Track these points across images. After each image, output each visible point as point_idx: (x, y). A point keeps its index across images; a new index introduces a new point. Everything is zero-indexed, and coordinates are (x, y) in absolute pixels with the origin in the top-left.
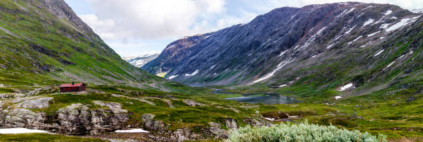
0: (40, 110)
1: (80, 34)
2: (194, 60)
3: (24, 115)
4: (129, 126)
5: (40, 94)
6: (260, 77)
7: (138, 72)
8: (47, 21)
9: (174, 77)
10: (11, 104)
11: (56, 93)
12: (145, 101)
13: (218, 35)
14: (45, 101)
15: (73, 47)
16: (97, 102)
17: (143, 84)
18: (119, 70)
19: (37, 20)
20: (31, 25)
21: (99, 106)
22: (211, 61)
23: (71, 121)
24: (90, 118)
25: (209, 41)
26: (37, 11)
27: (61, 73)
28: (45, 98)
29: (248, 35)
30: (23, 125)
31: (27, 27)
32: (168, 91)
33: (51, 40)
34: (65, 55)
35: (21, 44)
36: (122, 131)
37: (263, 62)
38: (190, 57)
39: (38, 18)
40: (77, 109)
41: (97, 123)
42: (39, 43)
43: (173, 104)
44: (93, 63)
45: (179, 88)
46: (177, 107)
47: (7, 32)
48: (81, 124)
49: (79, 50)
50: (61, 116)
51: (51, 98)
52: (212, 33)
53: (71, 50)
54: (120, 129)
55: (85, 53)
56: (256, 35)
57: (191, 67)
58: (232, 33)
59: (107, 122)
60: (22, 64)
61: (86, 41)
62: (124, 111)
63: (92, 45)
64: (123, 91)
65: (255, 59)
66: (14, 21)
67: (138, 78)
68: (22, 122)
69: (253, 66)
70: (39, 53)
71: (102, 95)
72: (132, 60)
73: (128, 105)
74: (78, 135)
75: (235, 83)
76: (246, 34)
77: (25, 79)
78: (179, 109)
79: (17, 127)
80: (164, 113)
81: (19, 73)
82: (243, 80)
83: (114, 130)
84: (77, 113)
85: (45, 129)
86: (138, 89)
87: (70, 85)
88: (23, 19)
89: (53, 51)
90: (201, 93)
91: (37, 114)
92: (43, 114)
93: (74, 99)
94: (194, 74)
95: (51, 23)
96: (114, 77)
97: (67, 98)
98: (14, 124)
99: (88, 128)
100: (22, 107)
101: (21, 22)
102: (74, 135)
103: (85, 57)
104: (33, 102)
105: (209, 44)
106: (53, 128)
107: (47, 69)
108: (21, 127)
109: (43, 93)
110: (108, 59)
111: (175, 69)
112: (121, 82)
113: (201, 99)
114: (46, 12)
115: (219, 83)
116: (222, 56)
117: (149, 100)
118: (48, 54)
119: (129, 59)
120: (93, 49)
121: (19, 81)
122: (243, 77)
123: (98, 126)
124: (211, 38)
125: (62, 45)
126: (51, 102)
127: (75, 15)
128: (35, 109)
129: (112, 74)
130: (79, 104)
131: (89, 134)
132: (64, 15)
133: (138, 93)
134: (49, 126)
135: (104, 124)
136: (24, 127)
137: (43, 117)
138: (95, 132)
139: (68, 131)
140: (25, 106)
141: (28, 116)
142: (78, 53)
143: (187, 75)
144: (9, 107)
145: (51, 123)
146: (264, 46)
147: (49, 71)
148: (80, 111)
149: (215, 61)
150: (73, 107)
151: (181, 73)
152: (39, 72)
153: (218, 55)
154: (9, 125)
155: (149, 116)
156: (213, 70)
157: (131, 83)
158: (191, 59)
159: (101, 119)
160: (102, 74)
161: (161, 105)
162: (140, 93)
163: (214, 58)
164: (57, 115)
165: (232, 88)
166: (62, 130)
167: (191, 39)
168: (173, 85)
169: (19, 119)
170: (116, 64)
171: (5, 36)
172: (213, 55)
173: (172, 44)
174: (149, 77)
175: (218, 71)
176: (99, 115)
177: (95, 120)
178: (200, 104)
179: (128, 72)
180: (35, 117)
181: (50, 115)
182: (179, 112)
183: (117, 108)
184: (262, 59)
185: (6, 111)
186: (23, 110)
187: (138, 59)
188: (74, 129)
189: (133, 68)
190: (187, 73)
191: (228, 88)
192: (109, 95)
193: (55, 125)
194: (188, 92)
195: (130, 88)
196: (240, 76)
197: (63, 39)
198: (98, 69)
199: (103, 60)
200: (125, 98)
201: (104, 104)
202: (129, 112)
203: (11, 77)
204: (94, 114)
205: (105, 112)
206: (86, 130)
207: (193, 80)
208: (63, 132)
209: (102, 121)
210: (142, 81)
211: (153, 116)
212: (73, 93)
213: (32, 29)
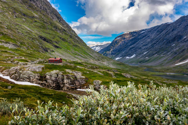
0: (37, 73)
1: (64, 30)
2: (133, 48)
3: (29, 75)
4: (85, 87)
5: (39, 63)
6: (180, 61)
7: (96, 54)
8: (48, 22)
9: (119, 58)
10: (24, 68)
11: (47, 63)
12: (97, 72)
13: (150, 31)
14: (40, 67)
15: (61, 38)
16: (67, 70)
17: (99, 62)
18: (85, 53)
19: (43, 22)
20: (39, 25)
21: (69, 73)
22: (145, 49)
23: (53, 81)
24: (63, 80)
25: (143, 35)
26: (43, 17)
27: (53, 53)
28: (40, 66)
29: (173, 30)
30: (28, 80)
31: (38, 26)
32: (114, 67)
33: (49, 33)
34: (56, 42)
35: (34, 35)
36: (81, 90)
37: (184, 50)
38: (130, 45)
39: (43, 20)
40: (56, 73)
41: (67, 83)
42: (44, 35)
43: (115, 75)
44: (71, 48)
45: (122, 66)
46: (117, 77)
47: (28, 29)
48: (58, 83)
49: (63, 40)
50: (48, 77)
51: (43, 66)
52: (146, 29)
53: (60, 40)
54: (80, 88)
55: (67, 41)
56: (179, 30)
57: (130, 52)
58: (161, 29)
59: (73, 83)
60: (34, 47)
61: (67, 35)
62: (83, 77)
63: (71, 37)
64: (86, 66)
65: (178, 49)
66: (32, 23)
67: (96, 58)
68: (28, 79)
69: (176, 53)
70: (43, 41)
71: (71, 66)
72: (93, 47)
73: (86, 74)
74: (56, 89)
75: (161, 65)
76: (171, 30)
77: (35, 55)
78: (118, 79)
79: (26, 81)
80: (107, 81)
81: (33, 52)
82: (168, 63)
83: (76, 89)
84: (56, 76)
85: (39, 84)
86: (95, 65)
87: (54, 59)
88: (36, 21)
89: (50, 40)
90: (136, 70)
91: (35, 75)
92: (39, 75)
93: (55, 68)
94: (132, 57)
95: (49, 24)
96: (82, 57)
97: (52, 67)
98: (24, 79)
99: (62, 86)
100: (28, 70)
101: (35, 23)
102: (54, 89)
103: (66, 44)
104: (34, 67)
105: (143, 37)
106: (43, 84)
107: (46, 50)
108: (27, 81)
109: (40, 63)
110: (79, 45)
111: (120, 53)
112: (86, 60)
113: (136, 74)
114: (48, 17)
115: (149, 64)
116: (153, 46)
117: (100, 72)
118: (47, 42)
119: (92, 46)
120: (71, 39)
121: (32, 56)
122: (167, 61)
123: (67, 85)
124: (146, 33)
125: (54, 37)
126: (43, 68)
127: (62, 19)
128: (35, 72)
129: (81, 55)
130: (58, 71)
131: (62, 89)
132: (56, 19)
133: (95, 67)
134: (41, 82)
135: (71, 84)
136: (29, 82)
137: (38, 77)
138: (65, 88)
139: (51, 86)
140: (30, 70)
141: (31, 75)
142: (63, 41)
143: (127, 57)
144: (22, 70)
145: (42, 80)
146: (185, 39)
147: (47, 51)
148: (58, 75)
149: (148, 49)
150: (54, 72)
151: (124, 56)
152: (42, 52)
153: (150, 45)
154: (22, 80)
155: (98, 82)
156: (145, 55)
157: (92, 61)
158: (131, 47)
159: (69, 81)
160: (76, 54)
161: (107, 76)
162: (96, 68)
163: (146, 47)
164: (46, 76)
165: (159, 68)
166: (47, 85)
167: (131, 33)
168: (118, 64)
169: (26, 77)
170: (84, 49)
171: (27, 31)
172: (146, 45)
173: (118, 37)
174: (103, 58)
175: (149, 56)
176: (68, 78)
177: (65, 81)
178: (133, 77)
179: (90, 54)
180: (35, 76)
181: (42, 76)
182: (118, 81)
183: (79, 75)
184: (183, 48)
185: (21, 71)
186: (29, 72)
187: (97, 46)
188: (54, 85)
189: (93, 51)
190: (127, 56)
191: (156, 68)
192: (75, 67)
193: (44, 82)
194: (127, 69)
195: (91, 64)
196: (165, 60)
197: (56, 33)
198: (73, 51)
199: (76, 46)
200: (85, 69)
201: (71, 72)
202: (86, 78)
203: (29, 54)
204: (65, 77)
205: (72, 77)
206: (60, 87)
207: (131, 61)
208: (48, 86)
209: (70, 82)
210: (99, 60)
211: (100, 82)
212: (55, 64)
213: (40, 27)
